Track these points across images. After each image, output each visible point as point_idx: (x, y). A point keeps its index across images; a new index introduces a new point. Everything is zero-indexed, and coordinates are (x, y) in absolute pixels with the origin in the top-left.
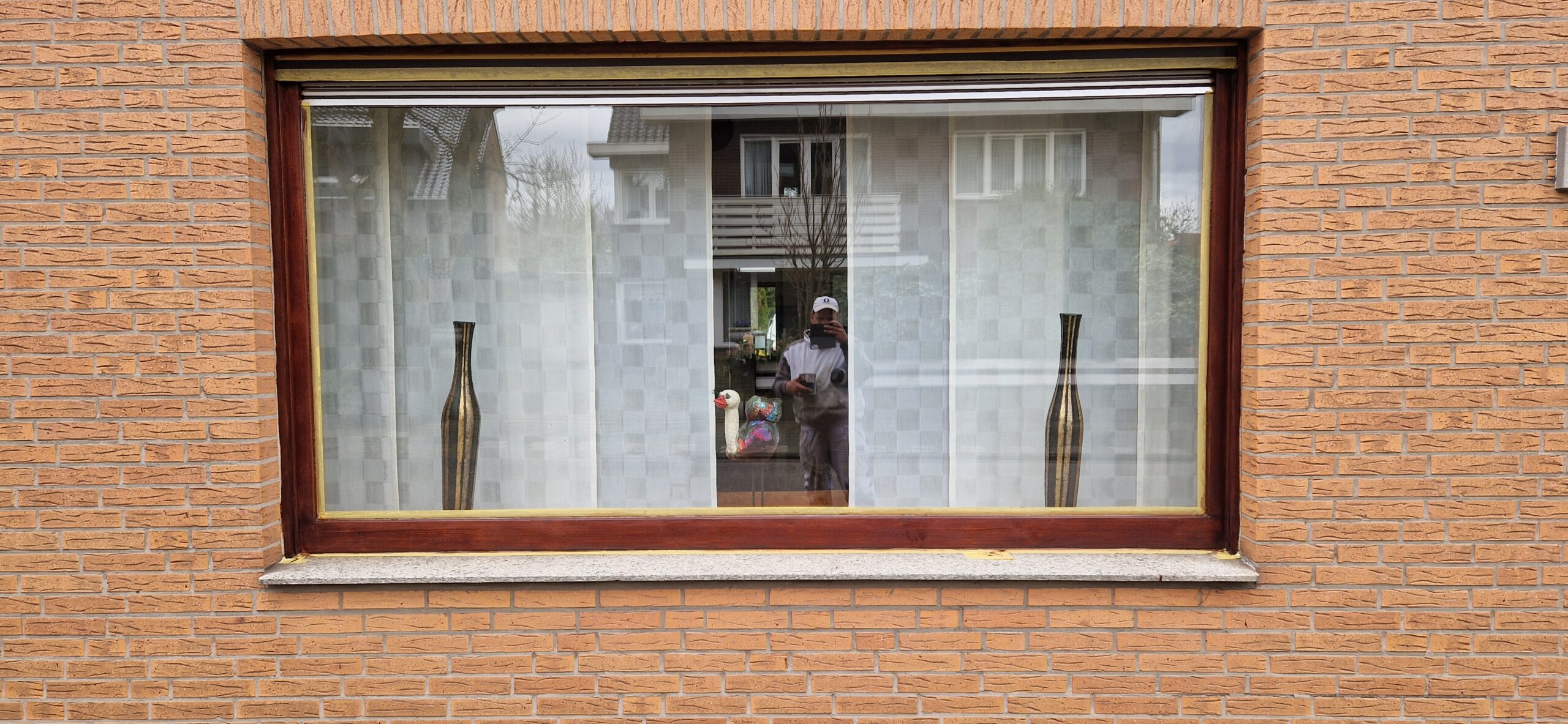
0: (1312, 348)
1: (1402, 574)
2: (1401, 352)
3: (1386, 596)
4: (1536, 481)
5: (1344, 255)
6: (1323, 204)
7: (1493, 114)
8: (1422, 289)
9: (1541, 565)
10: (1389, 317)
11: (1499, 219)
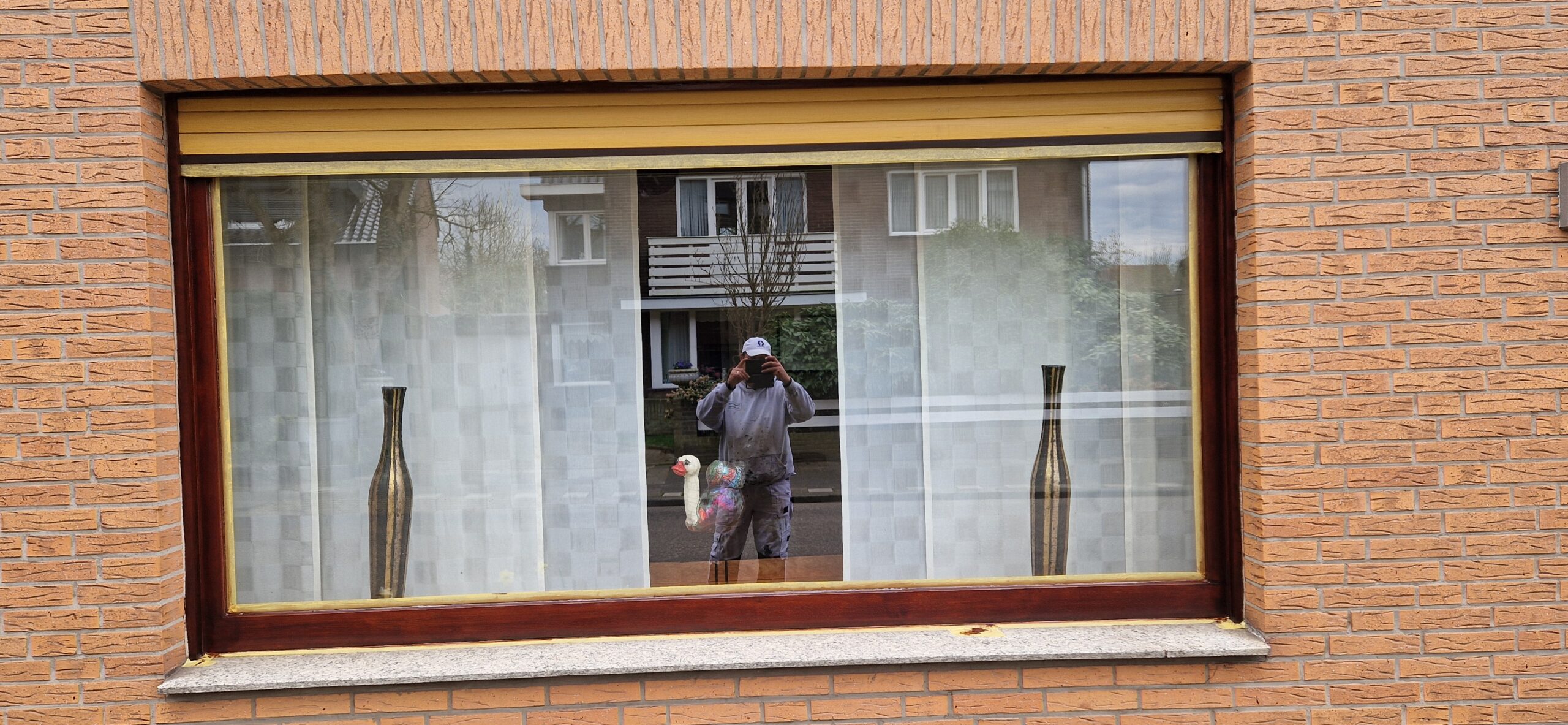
0: (1315, 400)
1: (1421, 644)
2: (1409, 402)
3: (1403, 667)
4: (1554, 537)
5: (1344, 300)
6: (1321, 247)
7: (1493, 150)
8: (1427, 335)
10: (1395, 365)
11: (1503, 260)
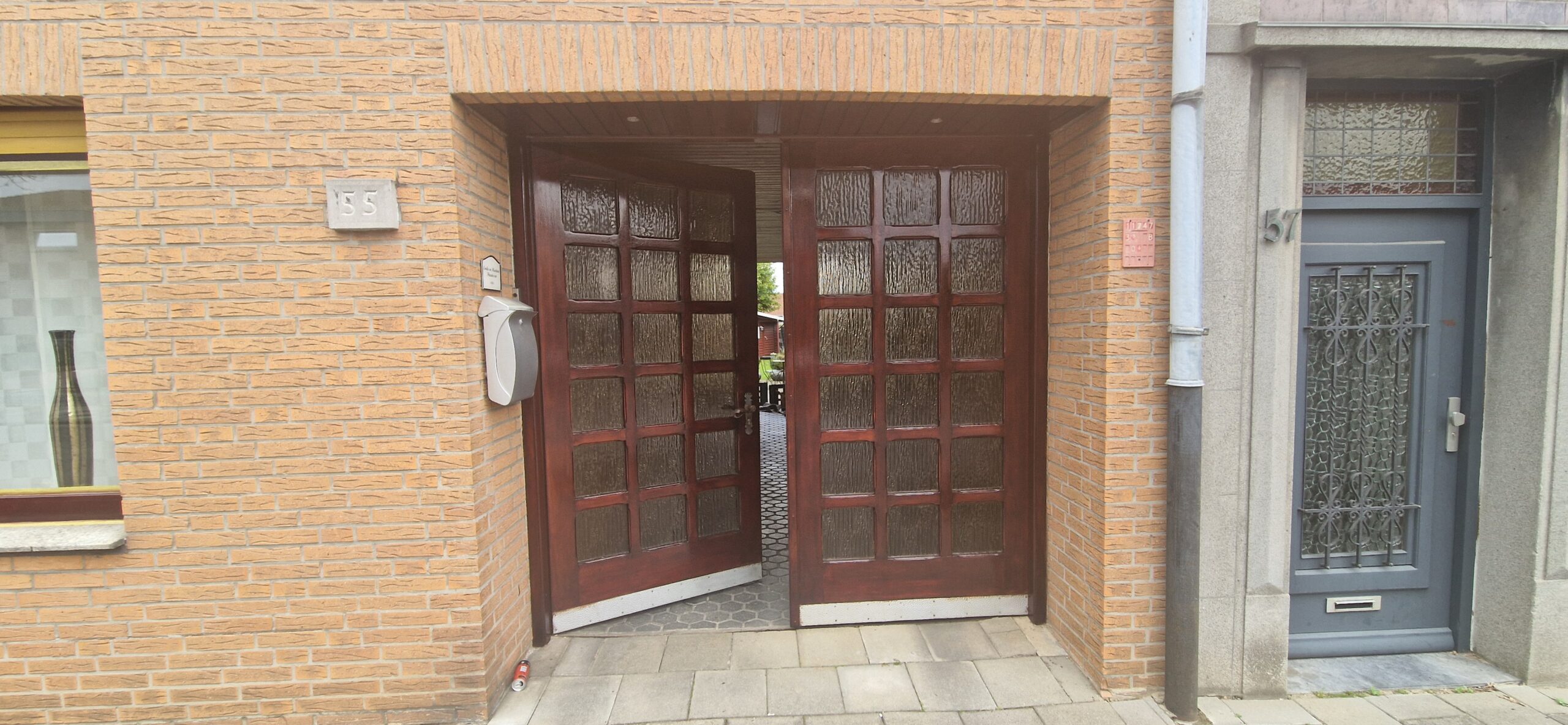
0: (151, 358)
1: (245, 537)
2: (224, 361)
3: (234, 555)
4: (342, 461)
5: (171, 282)
6: (146, 241)
7: (279, 170)
8: (236, 310)
9: (354, 526)
10: (212, 333)
11: (292, 254)
